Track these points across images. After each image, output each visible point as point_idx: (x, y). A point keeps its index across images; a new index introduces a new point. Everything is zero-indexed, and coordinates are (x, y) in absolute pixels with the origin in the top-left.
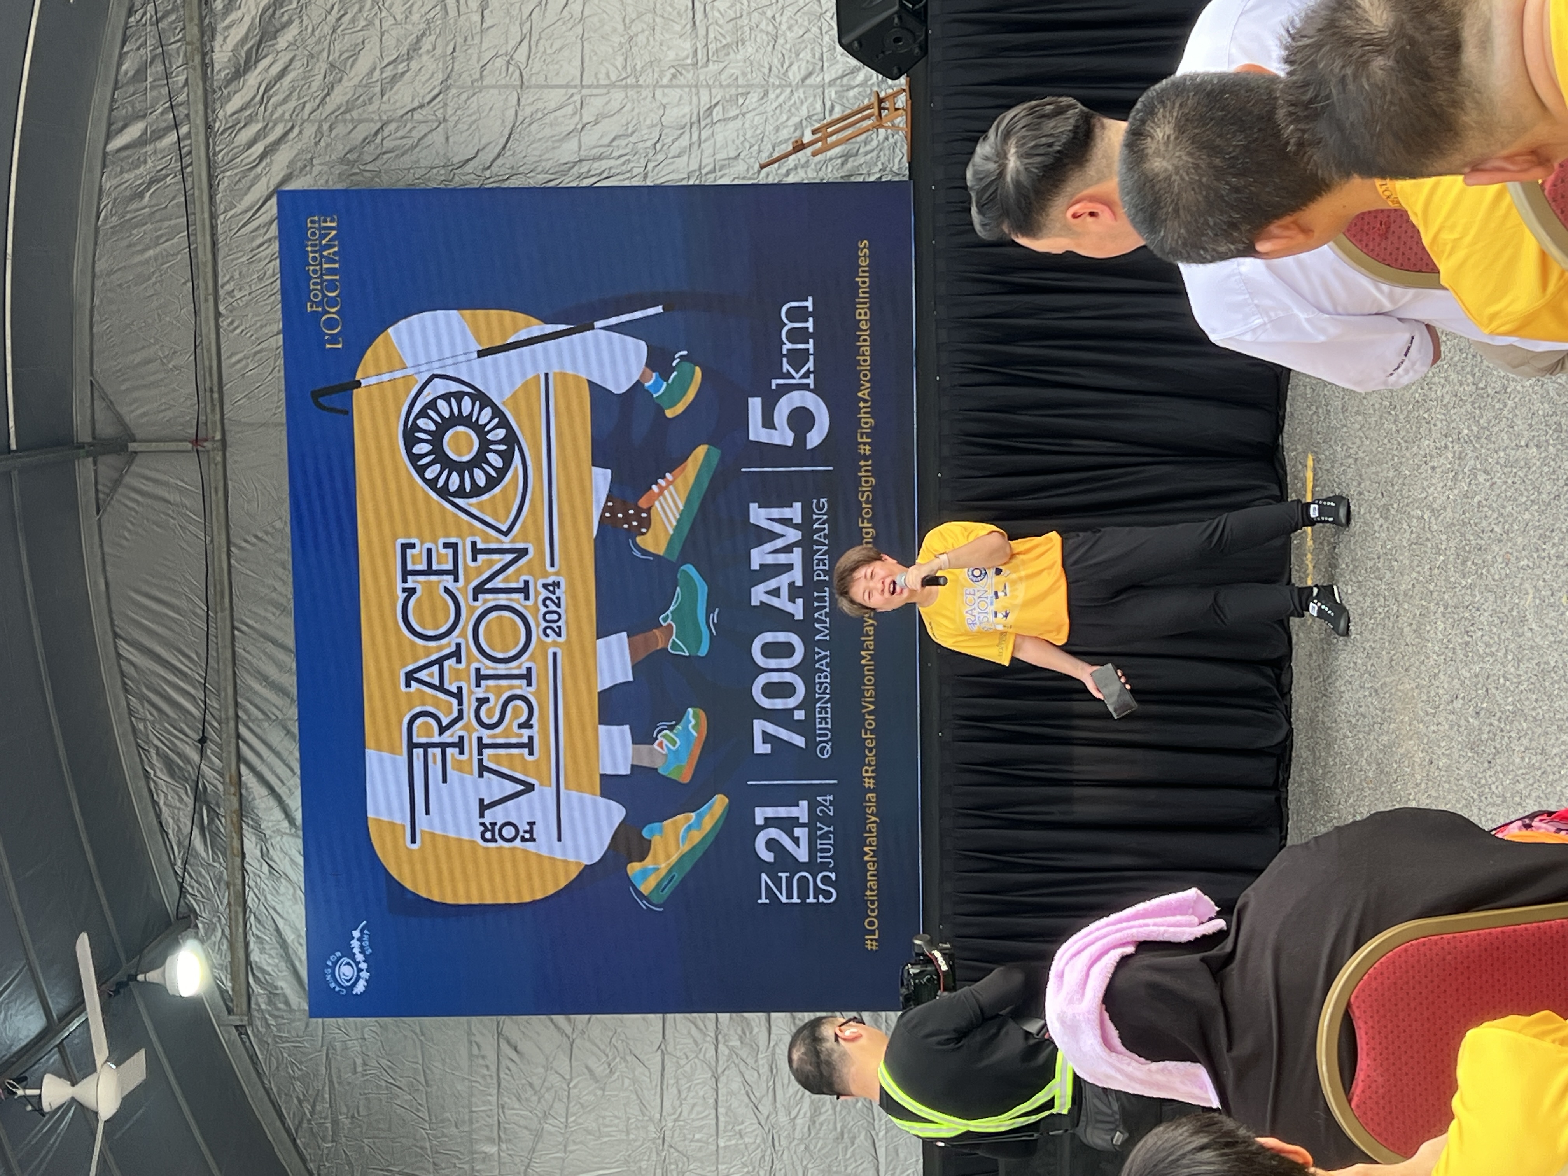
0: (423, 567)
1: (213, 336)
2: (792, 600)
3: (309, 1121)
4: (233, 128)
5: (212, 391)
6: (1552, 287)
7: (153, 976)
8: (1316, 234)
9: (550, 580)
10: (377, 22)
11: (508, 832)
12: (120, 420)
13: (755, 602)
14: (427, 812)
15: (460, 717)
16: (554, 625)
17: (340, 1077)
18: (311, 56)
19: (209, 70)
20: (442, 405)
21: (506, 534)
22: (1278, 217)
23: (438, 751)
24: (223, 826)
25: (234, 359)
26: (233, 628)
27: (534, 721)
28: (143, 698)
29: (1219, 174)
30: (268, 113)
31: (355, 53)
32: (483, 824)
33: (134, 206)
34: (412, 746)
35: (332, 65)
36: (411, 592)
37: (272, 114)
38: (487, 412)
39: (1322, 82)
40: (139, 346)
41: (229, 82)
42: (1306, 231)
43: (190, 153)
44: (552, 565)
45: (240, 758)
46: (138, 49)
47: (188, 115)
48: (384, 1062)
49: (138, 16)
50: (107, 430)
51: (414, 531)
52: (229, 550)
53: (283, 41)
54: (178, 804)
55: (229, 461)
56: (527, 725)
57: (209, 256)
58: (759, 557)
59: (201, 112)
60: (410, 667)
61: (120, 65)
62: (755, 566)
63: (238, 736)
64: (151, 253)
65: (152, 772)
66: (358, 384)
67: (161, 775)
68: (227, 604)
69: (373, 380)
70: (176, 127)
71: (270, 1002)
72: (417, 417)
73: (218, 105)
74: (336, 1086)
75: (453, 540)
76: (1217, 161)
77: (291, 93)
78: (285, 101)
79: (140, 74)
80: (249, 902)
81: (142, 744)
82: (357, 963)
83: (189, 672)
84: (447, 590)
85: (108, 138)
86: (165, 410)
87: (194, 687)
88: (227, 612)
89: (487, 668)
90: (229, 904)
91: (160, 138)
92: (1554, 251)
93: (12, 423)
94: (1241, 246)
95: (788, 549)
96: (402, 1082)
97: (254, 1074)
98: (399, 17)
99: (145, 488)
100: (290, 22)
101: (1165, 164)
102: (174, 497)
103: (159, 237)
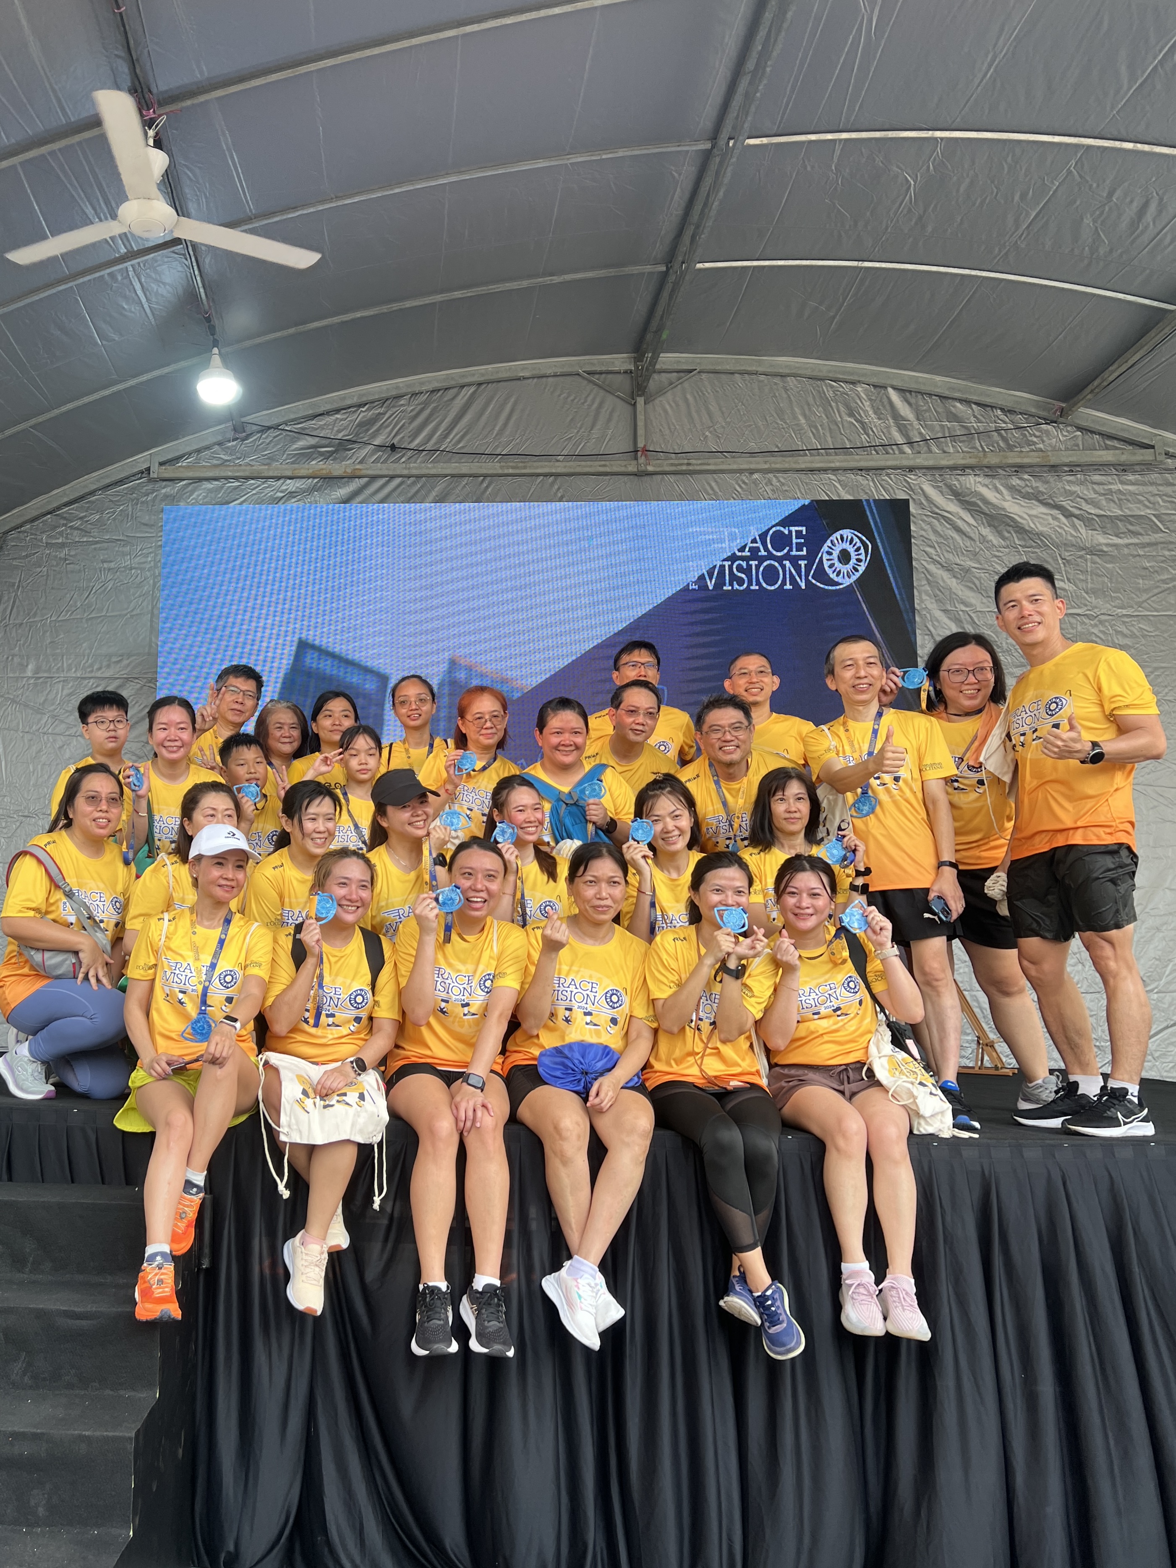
1: (733, 467)
4: (910, 489)
5: (687, 465)
12: (662, 392)
17: (100, 549)
18: (976, 554)
19: (959, 472)
24: (316, 464)
25: (713, 484)
26: (485, 476)
28: (427, 404)
30: (925, 518)
33: (842, 409)
35: (967, 571)
37: (923, 520)
40: (724, 409)
41: (950, 487)
43: (888, 453)
45: (374, 478)
46: (975, 417)
47: (919, 452)
49: (1003, 417)
50: (655, 380)
52: (551, 475)
53: (986, 531)
55: (626, 478)
57: (800, 466)
59: (923, 464)
61: (961, 401)
63: (392, 477)
64: (803, 421)
65: (365, 409)
67: (363, 414)
68: (504, 470)
70: (910, 443)
71: (166, 496)
73: (929, 478)
74: (93, 547)
77: (941, 536)
78: (935, 532)
79: (954, 417)
80: (252, 482)
81: (388, 403)
83: (448, 440)
85: (899, 390)
86: (670, 428)
87: (436, 444)
88: (498, 470)
90: (252, 466)
91: (900, 430)
96: (91, 600)
97: (108, 481)
99: (603, 411)
100: (1004, 538)
102: (596, 433)
103: (816, 428)
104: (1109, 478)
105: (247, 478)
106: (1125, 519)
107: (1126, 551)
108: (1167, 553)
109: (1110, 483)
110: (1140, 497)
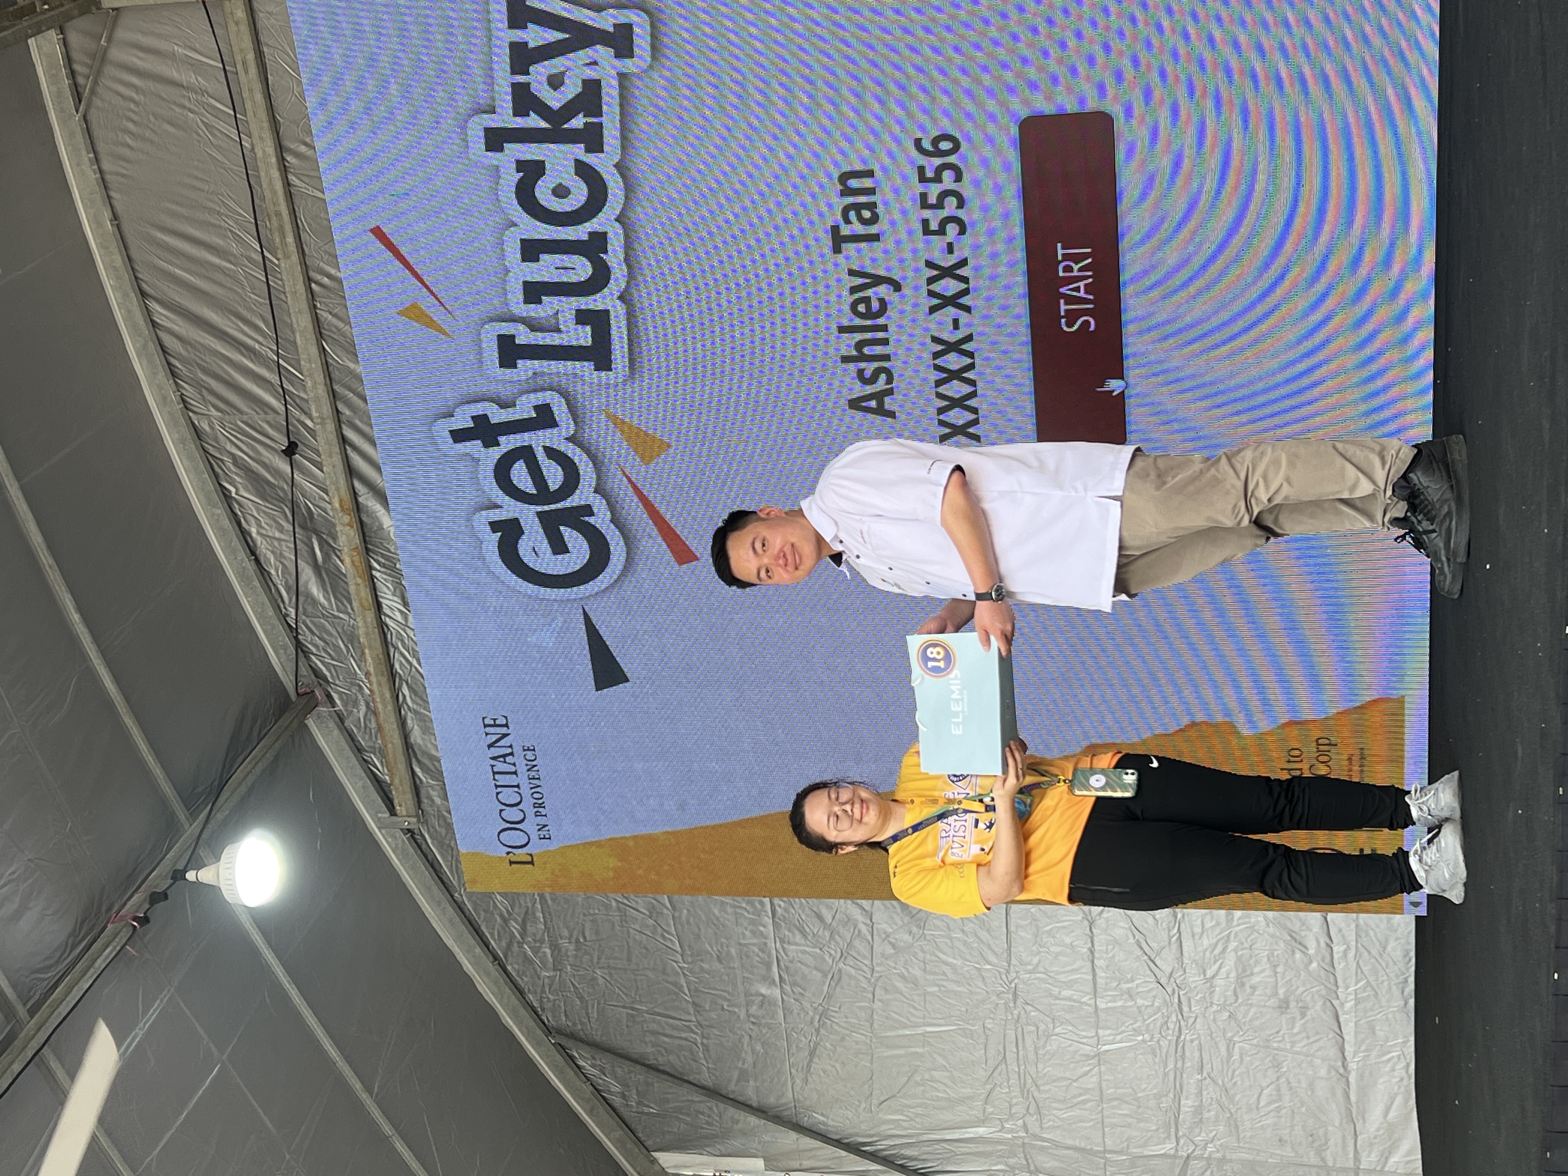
3: (520, 943)
7: (206, 875)
24: (344, 563)
26: (309, 280)
28: (199, 386)
45: (351, 472)
52: (282, 160)
54: (277, 535)
63: (344, 441)
65: (233, 490)
67: (245, 494)
68: (292, 247)
74: (550, 902)
81: (211, 450)
83: (257, 346)
88: (295, 258)
97: (436, 889)
99: (141, 64)
105: (392, 675)
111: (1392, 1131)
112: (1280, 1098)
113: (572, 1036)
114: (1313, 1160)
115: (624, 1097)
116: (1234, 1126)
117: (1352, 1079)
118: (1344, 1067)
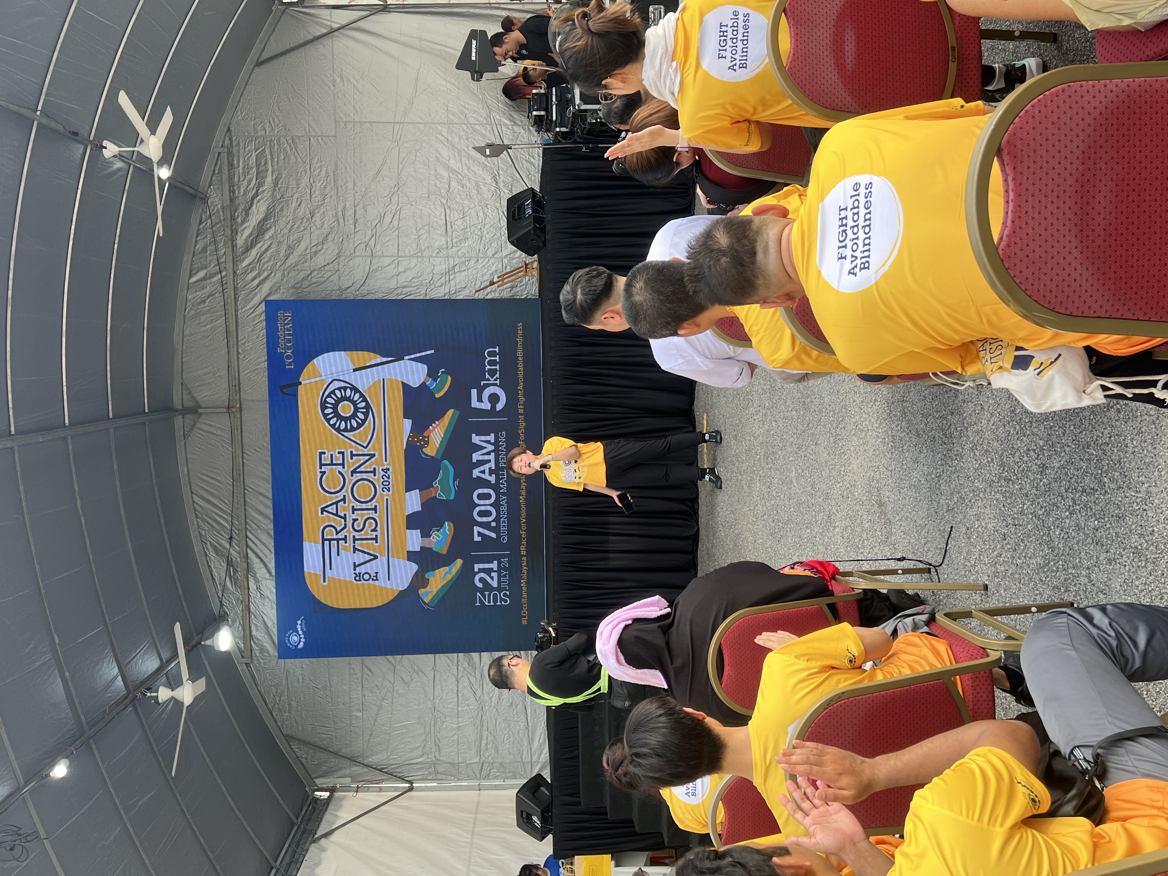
0: (329, 462)
1: (236, 363)
2: (490, 475)
3: (278, 705)
4: (245, 273)
5: (235, 386)
6: (796, 349)
7: (208, 642)
8: (702, 327)
9: (385, 467)
10: (309, 228)
11: (366, 577)
12: (194, 399)
13: (474, 476)
14: (331, 569)
15: (345, 527)
16: (387, 487)
17: (292, 685)
18: (280, 242)
19: (235, 248)
20: (337, 392)
21: (366, 448)
22: (686, 320)
23: (336, 542)
24: (240, 576)
25: (245, 373)
26: (244, 489)
27: (378, 528)
28: (204, 521)
29: (662, 303)
30: (260, 267)
31: (299, 240)
32: (355, 574)
33: (202, 306)
34: (324, 540)
35: (289, 247)
36: (323, 473)
37: (262, 267)
38: (357, 396)
39: (701, 267)
40: (203, 367)
41: (243, 253)
42: (698, 326)
43: (226, 283)
44: (386, 461)
45: (247, 546)
46: (204, 239)
47: (225, 268)
48: (312, 678)
49: (204, 225)
50: (188, 403)
51: (325, 447)
52: (243, 455)
53: (267, 236)
54: (220, 567)
55: (243, 417)
56: (374, 530)
57: (235, 328)
58: (476, 457)
59: (232, 266)
60: (324, 506)
61: (195, 246)
62: (474, 460)
63: (247, 536)
64: (209, 326)
65: (208, 553)
66: (301, 383)
67: (212, 554)
68: (242, 479)
69: (307, 382)
70: (220, 272)
71: (261, 653)
72: (326, 398)
73: (239, 263)
74: (290, 688)
75: (343, 450)
76: (662, 297)
77: (270, 259)
78: (268, 261)
79: (205, 249)
80: (251, 609)
81: (204, 541)
82: (300, 635)
83: (226, 509)
84: (339, 472)
85: (190, 277)
86: (214, 394)
87: (227, 515)
88: (242, 483)
89: (357, 505)
90: (243, 610)
91: (212, 277)
92: (797, 335)
93: (146, 400)
94: (672, 332)
95: (488, 453)
96: (320, 686)
97: (253, 684)
98: (318, 226)
99: (205, 429)
100: (271, 227)
101: (640, 298)
102: (219, 432)
103: (212, 320)
104: (237, 173)
106: (258, 166)
107: (275, 167)
108: (276, 147)
109: (239, 173)
110: (246, 158)
111: (541, 745)
112: (510, 737)
113: (292, 737)
114: (519, 760)
115: (306, 759)
116: (497, 750)
117: (530, 729)
118: (528, 724)
